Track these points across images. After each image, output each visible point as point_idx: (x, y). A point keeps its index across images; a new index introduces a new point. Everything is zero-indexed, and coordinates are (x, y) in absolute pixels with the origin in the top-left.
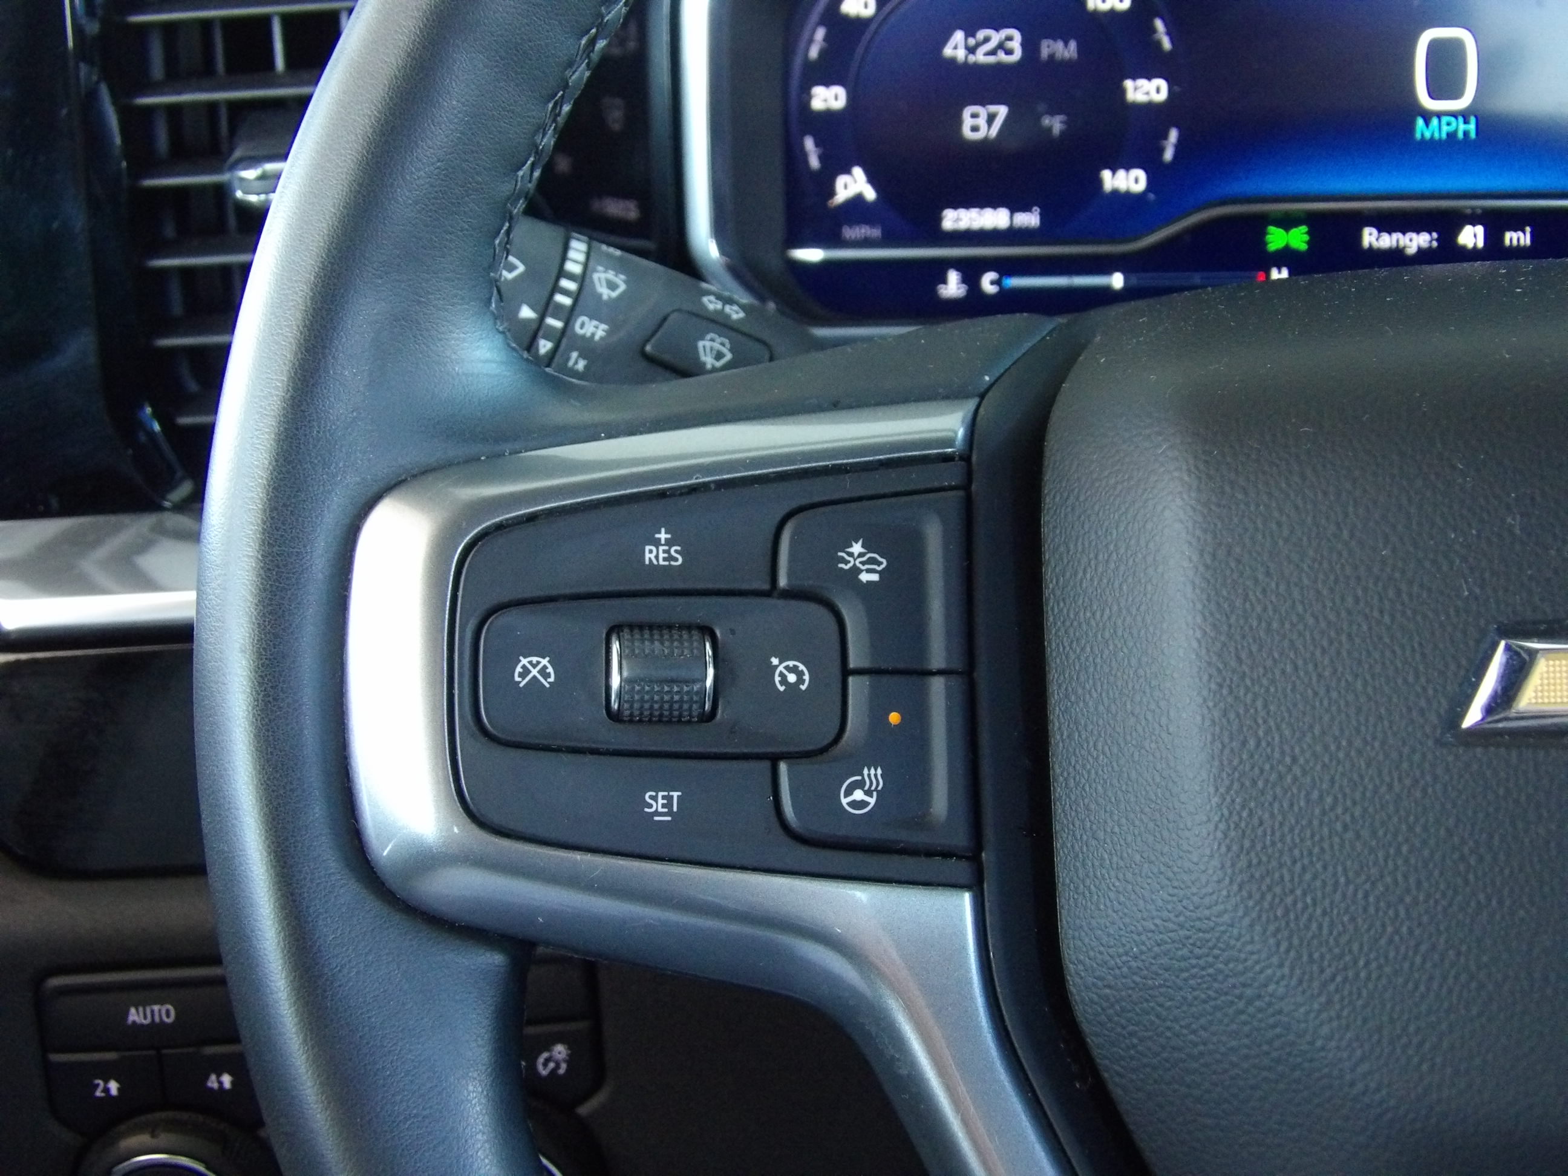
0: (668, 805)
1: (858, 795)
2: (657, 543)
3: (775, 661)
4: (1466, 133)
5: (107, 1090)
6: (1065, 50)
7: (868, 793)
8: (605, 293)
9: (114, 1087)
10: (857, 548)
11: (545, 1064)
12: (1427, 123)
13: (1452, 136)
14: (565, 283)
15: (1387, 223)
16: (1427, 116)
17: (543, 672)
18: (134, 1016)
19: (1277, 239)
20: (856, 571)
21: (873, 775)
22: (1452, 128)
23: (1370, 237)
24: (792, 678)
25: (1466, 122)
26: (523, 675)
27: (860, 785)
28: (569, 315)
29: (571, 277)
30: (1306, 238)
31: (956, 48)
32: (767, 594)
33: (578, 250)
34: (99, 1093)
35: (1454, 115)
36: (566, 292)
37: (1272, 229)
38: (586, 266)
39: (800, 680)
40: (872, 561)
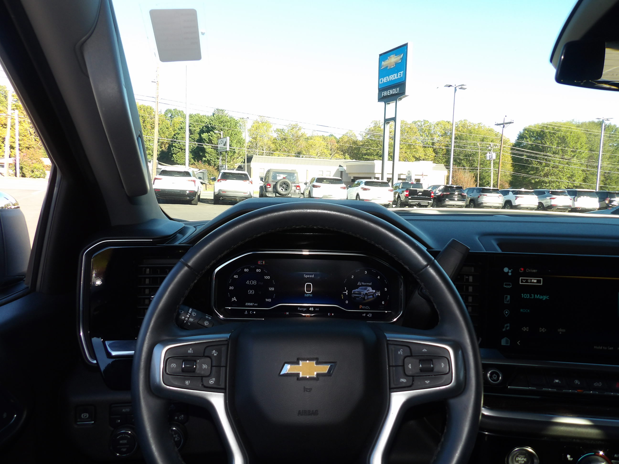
0: (188, 382)
1: (212, 381)
2: (190, 350)
3: (203, 365)
4: (311, 296)
5: (118, 421)
6: (262, 284)
7: (213, 381)
8: (193, 315)
9: (119, 421)
10: (214, 351)
11: (180, 418)
12: (306, 295)
14: (188, 314)
16: (306, 294)
17: (174, 366)
18: (123, 410)
20: (214, 354)
21: (214, 379)
23: (299, 309)
24: (205, 367)
25: (311, 295)
26: (172, 366)
27: (212, 380)
28: (188, 318)
29: (189, 313)
31: (248, 282)
32: (203, 356)
33: (191, 310)
34: (117, 422)
36: (188, 315)
38: (191, 312)
39: (206, 367)
40: (216, 353)
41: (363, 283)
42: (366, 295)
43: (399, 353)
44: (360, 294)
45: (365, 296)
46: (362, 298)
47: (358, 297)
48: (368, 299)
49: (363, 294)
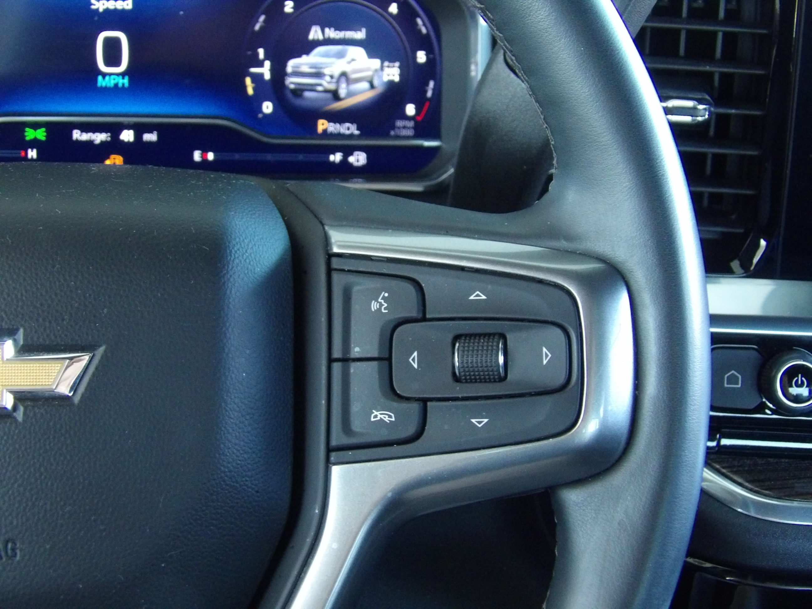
4: (123, 84)
12: (104, 78)
13: (116, 85)
15: (85, 128)
16: (104, 75)
19: (30, 134)
22: (116, 81)
23: (77, 135)
25: (123, 78)
30: (45, 134)
35: (118, 75)
37: (27, 129)
41: (331, 33)
42: (343, 79)
43: (374, 306)
44: (319, 75)
45: (338, 82)
46: (326, 91)
47: (312, 88)
48: (350, 94)
49: (332, 77)
